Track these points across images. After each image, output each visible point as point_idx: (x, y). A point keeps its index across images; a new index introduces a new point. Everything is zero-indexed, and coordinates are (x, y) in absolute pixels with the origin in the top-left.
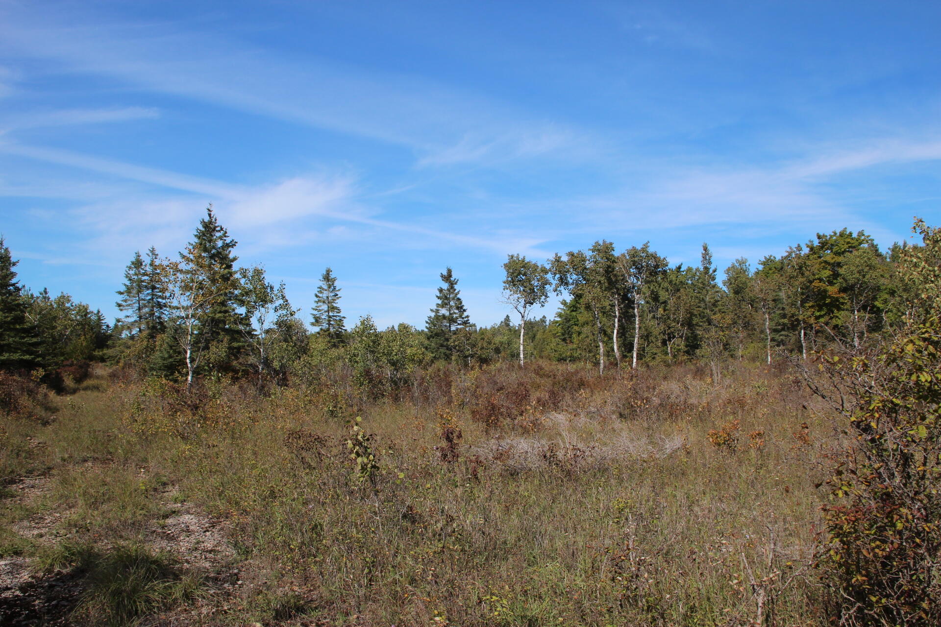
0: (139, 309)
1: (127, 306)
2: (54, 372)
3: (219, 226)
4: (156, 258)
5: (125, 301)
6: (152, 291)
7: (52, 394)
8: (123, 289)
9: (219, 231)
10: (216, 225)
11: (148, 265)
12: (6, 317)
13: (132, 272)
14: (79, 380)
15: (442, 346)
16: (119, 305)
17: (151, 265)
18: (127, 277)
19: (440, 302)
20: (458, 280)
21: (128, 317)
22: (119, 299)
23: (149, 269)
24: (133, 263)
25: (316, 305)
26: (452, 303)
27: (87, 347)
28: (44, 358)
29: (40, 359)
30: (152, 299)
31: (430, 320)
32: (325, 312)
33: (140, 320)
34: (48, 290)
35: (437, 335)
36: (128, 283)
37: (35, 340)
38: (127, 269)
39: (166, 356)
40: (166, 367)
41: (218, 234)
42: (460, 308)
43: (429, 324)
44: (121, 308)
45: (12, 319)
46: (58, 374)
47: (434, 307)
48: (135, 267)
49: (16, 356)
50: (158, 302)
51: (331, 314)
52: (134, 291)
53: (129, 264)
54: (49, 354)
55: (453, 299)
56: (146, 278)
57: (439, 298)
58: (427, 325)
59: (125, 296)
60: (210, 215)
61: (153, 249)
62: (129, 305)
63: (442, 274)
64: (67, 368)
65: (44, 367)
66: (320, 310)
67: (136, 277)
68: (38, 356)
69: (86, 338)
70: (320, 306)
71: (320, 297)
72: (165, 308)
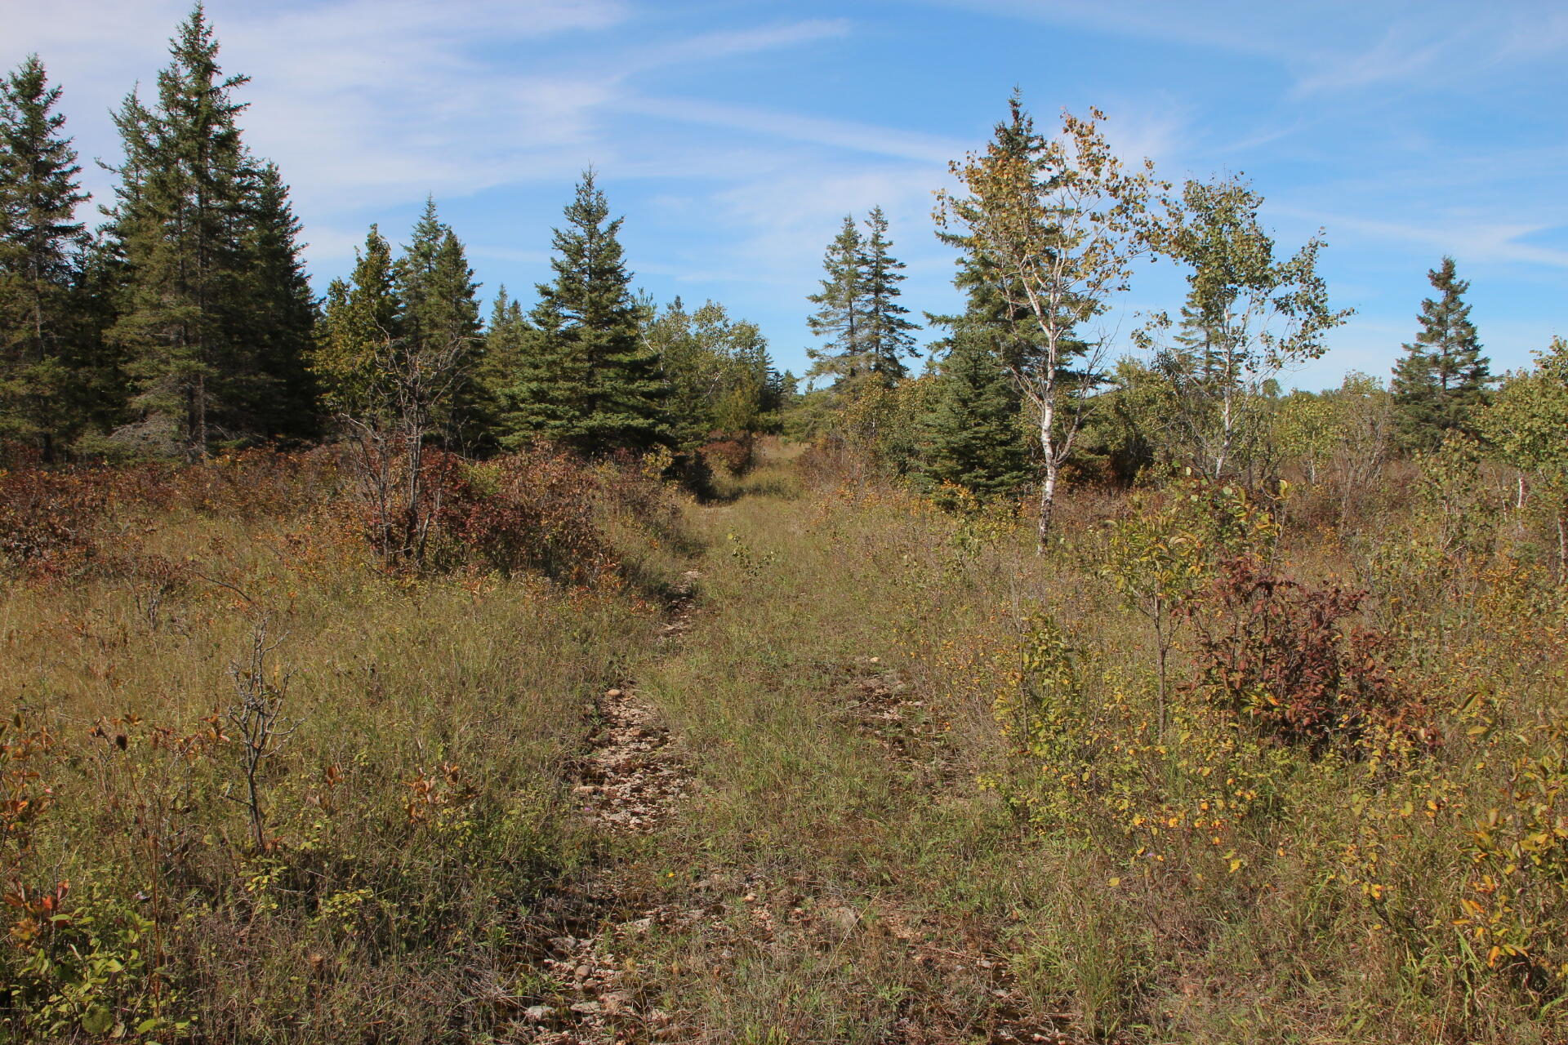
0: (852, 331)
1: (829, 324)
2: (693, 454)
3: (1036, 137)
4: (883, 230)
5: (825, 315)
6: (876, 295)
7: (688, 504)
8: (821, 291)
9: (1036, 149)
10: (1032, 135)
11: (869, 243)
12: (598, 337)
13: (837, 258)
14: (739, 471)
15: (1427, 420)
16: (814, 323)
17: (874, 243)
18: (828, 267)
19: (1423, 329)
20: (1468, 284)
21: (831, 346)
22: (815, 310)
23: (870, 252)
24: (839, 239)
25: (1182, 330)
26: (1451, 332)
27: (746, 409)
28: (673, 425)
29: (664, 427)
30: (876, 310)
31: (1402, 367)
32: (1201, 345)
33: (852, 353)
34: (682, 301)
35: (1417, 397)
36: (831, 279)
37: (654, 386)
38: (829, 252)
39: (953, 424)
40: (953, 450)
41: (1034, 157)
42: (1469, 343)
43: (1399, 374)
44: (818, 328)
45: (609, 341)
46: (700, 458)
47: (1413, 341)
48: (844, 248)
49: (616, 420)
50: (888, 317)
51: (1213, 348)
52: (843, 296)
53: (832, 241)
54: (684, 419)
55: (1455, 324)
56: (864, 269)
57: (1423, 320)
58: (1395, 376)
59: (825, 306)
60: (1016, 114)
61: (878, 211)
62: (833, 323)
63: (1432, 271)
64: (717, 446)
65: (671, 443)
66: (1189, 342)
67: (846, 268)
68: (661, 421)
69: (743, 393)
70: (1192, 333)
71: (1191, 315)
72: (901, 330)
